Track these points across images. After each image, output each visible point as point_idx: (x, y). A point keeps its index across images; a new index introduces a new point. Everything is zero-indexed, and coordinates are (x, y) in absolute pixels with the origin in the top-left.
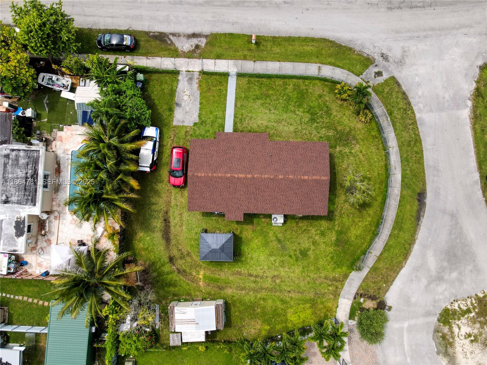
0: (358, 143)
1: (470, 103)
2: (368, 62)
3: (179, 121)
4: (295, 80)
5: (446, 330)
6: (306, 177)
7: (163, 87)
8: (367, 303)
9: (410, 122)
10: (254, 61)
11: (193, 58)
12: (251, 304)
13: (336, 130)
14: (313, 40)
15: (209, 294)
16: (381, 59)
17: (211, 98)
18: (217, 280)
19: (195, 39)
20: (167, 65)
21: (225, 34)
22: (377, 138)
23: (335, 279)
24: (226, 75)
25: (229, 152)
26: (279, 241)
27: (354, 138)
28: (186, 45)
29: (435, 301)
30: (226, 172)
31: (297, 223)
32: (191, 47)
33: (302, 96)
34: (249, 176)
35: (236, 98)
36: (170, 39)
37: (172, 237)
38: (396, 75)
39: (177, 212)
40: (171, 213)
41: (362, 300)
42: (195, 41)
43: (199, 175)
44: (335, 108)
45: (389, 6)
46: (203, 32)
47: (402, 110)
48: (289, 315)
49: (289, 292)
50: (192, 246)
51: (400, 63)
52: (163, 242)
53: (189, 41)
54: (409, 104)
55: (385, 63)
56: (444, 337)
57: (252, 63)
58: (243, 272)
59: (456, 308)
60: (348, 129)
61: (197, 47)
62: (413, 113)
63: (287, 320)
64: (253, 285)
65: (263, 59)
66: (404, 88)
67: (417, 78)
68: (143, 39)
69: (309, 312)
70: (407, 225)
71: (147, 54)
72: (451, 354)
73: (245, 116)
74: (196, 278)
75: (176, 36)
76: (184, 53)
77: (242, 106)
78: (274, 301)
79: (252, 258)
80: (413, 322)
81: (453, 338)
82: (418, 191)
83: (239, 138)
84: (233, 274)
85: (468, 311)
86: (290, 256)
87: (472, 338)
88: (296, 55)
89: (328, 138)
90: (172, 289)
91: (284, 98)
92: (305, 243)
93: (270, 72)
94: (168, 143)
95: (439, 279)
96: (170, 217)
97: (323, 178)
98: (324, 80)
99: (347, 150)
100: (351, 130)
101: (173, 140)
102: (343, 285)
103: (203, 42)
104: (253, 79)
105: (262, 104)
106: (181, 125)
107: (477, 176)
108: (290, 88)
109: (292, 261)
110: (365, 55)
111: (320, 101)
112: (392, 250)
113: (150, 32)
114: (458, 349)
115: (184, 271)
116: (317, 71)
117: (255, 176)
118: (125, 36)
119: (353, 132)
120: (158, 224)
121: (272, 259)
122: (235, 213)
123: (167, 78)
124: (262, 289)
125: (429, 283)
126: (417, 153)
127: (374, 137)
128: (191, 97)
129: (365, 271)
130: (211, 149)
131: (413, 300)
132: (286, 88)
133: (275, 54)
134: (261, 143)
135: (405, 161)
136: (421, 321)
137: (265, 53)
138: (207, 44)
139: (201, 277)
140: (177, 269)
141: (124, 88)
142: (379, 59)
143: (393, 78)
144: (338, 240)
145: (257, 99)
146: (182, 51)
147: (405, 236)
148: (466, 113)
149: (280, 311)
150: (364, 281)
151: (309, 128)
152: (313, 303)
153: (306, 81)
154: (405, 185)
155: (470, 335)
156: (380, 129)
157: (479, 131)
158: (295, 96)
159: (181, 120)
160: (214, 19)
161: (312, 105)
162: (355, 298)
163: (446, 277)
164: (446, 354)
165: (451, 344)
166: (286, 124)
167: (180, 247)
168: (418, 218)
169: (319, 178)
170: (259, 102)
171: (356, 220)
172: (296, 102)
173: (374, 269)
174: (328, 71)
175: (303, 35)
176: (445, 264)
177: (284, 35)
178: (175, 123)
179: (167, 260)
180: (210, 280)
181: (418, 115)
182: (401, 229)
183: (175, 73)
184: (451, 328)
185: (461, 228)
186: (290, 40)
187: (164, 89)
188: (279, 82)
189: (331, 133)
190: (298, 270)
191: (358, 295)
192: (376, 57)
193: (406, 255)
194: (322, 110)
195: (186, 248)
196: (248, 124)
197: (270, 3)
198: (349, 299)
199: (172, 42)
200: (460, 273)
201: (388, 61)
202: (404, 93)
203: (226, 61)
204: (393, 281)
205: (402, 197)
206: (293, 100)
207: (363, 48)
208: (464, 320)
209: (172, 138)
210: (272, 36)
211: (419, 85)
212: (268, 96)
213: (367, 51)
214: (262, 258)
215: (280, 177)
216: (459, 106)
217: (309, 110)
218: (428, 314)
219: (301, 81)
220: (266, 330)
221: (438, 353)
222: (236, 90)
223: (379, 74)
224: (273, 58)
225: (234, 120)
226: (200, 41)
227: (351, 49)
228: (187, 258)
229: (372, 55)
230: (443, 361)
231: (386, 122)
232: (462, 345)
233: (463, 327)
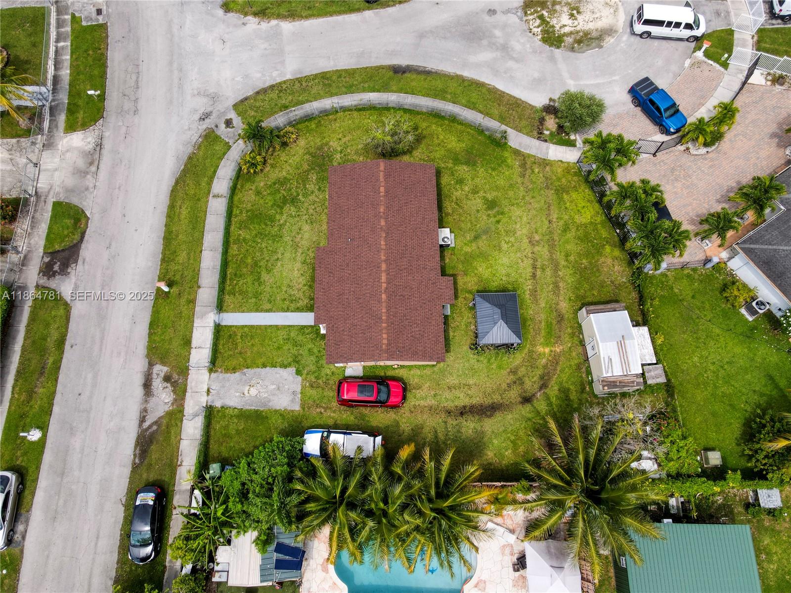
0: (327, 144)
1: (274, 22)
2: (210, 137)
3: (293, 401)
4: (232, 228)
5: (569, 40)
6: (382, 189)
7: (234, 432)
8: (550, 127)
9: (297, 85)
10: (199, 287)
11: (186, 385)
12: (577, 274)
13: (308, 171)
14: (172, 207)
15: (573, 335)
16: (207, 121)
17: (255, 349)
18: (549, 325)
19: (154, 384)
20: (195, 428)
21: (150, 334)
22: (320, 121)
23: (523, 165)
24: (218, 329)
25: (346, 300)
26: (476, 238)
27: (320, 148)
28: (163, 397)
29: (535, 52)
30: (380, 302)
31: (447, 214)
32: (167, 390)
33: (257, 217)
34: (384, 266)
35: (257, 311)
36: (150, 427)
37: (488, 401)
38: (231, 102)
39: (447, 394)
40: (450, 405)
41: (547, 133)
42: (157, 383)
43: (385, 341)
44: (274, 174)
45: (132, 113)
46: (142, 370)
47: (281, 94)
48: (584, 221)
49: (550, 222)
50: (500, 367)
51: (214, 98)
52: (498, 416)
53: (155, 393)
54: (272, 87)
55: (214, 115)
56: (579, 42)
57: (201, 291)
58: (530, 287)
59: (539, 29)
60: (307, 157)
61: (167, 379)
62: (285, 82)
63: (591, 223)
64: (549, 272)
65: (197, 273)
66: (250, 93)
67: (236, 79)
68: (145, 476)
69: (574, 195)
70: (439, 84)
71: (173, 466)
72: (598, 34)
73: (286, 296)
74: (550, 358)
75: (144, 417)
76: (175, 400)
77: (270, 301)
78: (567, 242)
79: (508, 275)
80: (566, 75)
81: (578, 32)
82: (391, 73)
83: (323, 289)
84: (536, 301)
85: (541, 17)
86: (498, 222)
87: (575, 12)
88: (194, 228)
89: (321, 180)
90: (573, 396)
91: (259, 241)
92: (476, 203)
93: (218, 263)
94: (330, 416)
95: (505, 48)
96: (456, 407)
97: (382, 168)
98: (233, 190)
99: (338, 156)
100: (308, 153)
101: (326, 409)
102: (529, 156)
103: (160, 370)
104: (227, 288)
105: (269, 271)
106: (299, 396)
107: (368, 14)
108: (243, 234)
109: (504, 220)
110: (200, 140)
111: (265, 193)
112: (473, 100)
113: (134, 463)
114: (591, 26)
115: (542, 377)
116: (219, 200)
117: (383, 258)
118: (138, 503)
119: (312, 150)
120: (469, 427)
121: (505, 246)
122: (442, 289)
123: (217, 426)
124: (551, 259)
125: (512, 58)
126: (340, 76)
127: (319, 125)
128: (253, 382)
129: (507, 129)
130: (341, 329)
131: (536, 75)
132: (244, 240)
133: (189, 259)
134: (332, 256)
135: (350, 89)
136: (562, 66)
137: (186, 273)
138: (164, 363)
139: (547, 350)
140: (541, 388)
141: (237, 485)
142: (208, 123)
143: (235, 106)
144: (467, 163)
145: (259, 278)
146: (173, 404)
147: (453, 86)
148: (287, 26)
149: (581, 233)
150: (520, 131)
151: (306, 204)
152: (561, 191)
153: (234, 213)
154: (385, 88)
155: (572, 15)
156: (308, 118)
157: (310, 12)
158: (257, 226)
159: (292, 397)
160: (123, 354)
161: (270, 204)
162: (546, 141)
163: (501, 41)
164: (600, 38)
165: (586, 34)
166: (300, 236)
167: (504, 386)
168: (428, 73)
169: (382, 174)
170: (265, 276)
171: (436, 141)
172: (266, 225)
173: (502, 119)
174: (221, 184)
175: (164, 220)
176: (485, 42)
177: (160, 248)
178: (297, 407)
179: (528, 407)
180: (552, 336)
181: (289, 76)
182: (444, 91)
183: (210, 413)
184: (565, 35)
185: (437, 27)
186: (169, 238)
187: (237, 430)
188: (234, 249)
189: (314, 177)
190: (516, 212)
191: (540, 136)
192: (204, 127)
193: (478, 85)
194: (278, 191)
195: (503, 377)
196: (299, 290)
197: (107, 269)
198: (548, 148)
199: (156, 423)
200: (495, 27)
201: (211, 112)
202: (258, 93)
203: (195, 330)
204: (514, 97)
205: (400, 91)
206: (263, 229)
207: (189, 143)
208: (554, 22)
209: (323, 410)
210: (160, 263)
211: (246, 76)
212: (256, 264)
213: (195, 138)
214: (505, 260)
215: (383, 223)
216: (277, 34)
217: (278, 206)
218: (552, 59)
219: (234, 220)
220: (612, 251)
221: (601, 47)
222: (243, 312)
223: (228, 123)
224: (195, 260)
225: (292, 311)
226: (158, 375)
227: (190, 158)
228: (520, 374)
229: (200, 131)
230: (609, 41)
231: (298, 112)
232: (585, 22)
233: (563, 22)
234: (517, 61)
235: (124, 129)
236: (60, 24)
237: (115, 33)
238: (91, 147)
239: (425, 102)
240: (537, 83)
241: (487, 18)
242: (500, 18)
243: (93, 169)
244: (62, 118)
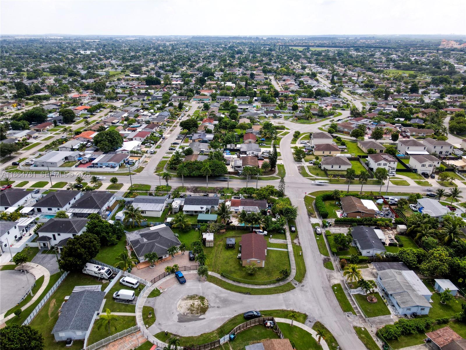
1: (289, 309)
9: (278, 292)
11: (292, 243)
12: (212, 252)
21: (301, 249)
22: (271, 282)
23: (218, 271)
24: (287, 249)
28: (296, 241)
29: (208, 295)
35: (280, 250)
38: (297, 289)
42: (297, 243)
45: (324, 287)
46: (301, 245)
47: (282, 290)
49: (215, 260)
51: (301, 290)
52: (232, 236)
54: (285, 292)
55: (300, 286)
56: (194, 297)
57: (293, 254)
58: (222, 250)
59: (205, 301)
64: (217, 252)
65: (295, 257)
67: (297, 294)
71: (291, 234)
73: (274, 252)
75: (298, 240)
76: (293, 241)
77: (277, 251)
78: (212, 256)
79: (226, 252)
82: (251, 293)
85: (203, 304)
88: (298, 264)
91: (282, 260)
92: (230, 263)
93: (290, 258)
95: (217, 297)
102: (216, 273)
103: (297, 245)
104: (287, 254)
105: (278, 256)
107: (258, 310)
108: (286, 262)
113: (298, 234)
114: (189, 301)
116: (294, 268)
118: (295, 228)
120: (237, 235)
121: (226, 256)
123: (284, 238)
124: (216, 254)
126: (266, 293)
128: (279, 242)
129: (220, 278)
131: (209, 290)
133: (297, 259)
135: (263, 289)
137: (297, 257)
139: (221, 243)
140: (223, 239)
143: (295, 288)
144: (232, 271)
145: (280, 255)
148: (284, 308)
149: (209, 257)
150: (217, 278)
151: (272, 265)
152: (210, 265)
153: (289, 266)
154: (252, 289)
155: (194, 304)
156: (274, 283)
157: (277, 311)
158: (283, 263)
164: (187, 298)
165: (191, 299)
166: (272, 260)
168: (240, 293)
172: (280, 263)
173: (221, 280)
174: (294, 271)
175: (306, 266)
177: (305, 261)
181: (281, 294)
183: (286, 239)
184: (197, 299)
186: (303, 263)
187: (280, 237)
188: (287, 259)
193: (226, 288)
202: (289, 290)
203: (292, 249)
204: (217, 285)
205: (248, 288)
208: (200, 303)
210: (304, 259)
211: (294, 295)
212: (282, 257)
213: (304, 281)
214: (226, 254)
216: (286, 306)
218: (203, 293)
222: (283, 250)
223: (296, 284)
227: (304, 277)
230: (185, 297)
231: (277, 285)
232: (191, 302)
233: (197, 302)
234: (214, 294)
235: (324, 283)
236: (359, 312)
237: (339, 309)
238: (331, 280)
239: (241, 285)
240: (210, 288)
241: (220, 306)
242: (216, 305)
243: (328, 276)
244: (343, 287)
